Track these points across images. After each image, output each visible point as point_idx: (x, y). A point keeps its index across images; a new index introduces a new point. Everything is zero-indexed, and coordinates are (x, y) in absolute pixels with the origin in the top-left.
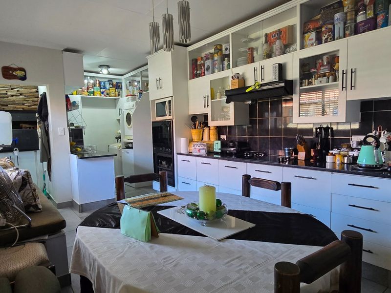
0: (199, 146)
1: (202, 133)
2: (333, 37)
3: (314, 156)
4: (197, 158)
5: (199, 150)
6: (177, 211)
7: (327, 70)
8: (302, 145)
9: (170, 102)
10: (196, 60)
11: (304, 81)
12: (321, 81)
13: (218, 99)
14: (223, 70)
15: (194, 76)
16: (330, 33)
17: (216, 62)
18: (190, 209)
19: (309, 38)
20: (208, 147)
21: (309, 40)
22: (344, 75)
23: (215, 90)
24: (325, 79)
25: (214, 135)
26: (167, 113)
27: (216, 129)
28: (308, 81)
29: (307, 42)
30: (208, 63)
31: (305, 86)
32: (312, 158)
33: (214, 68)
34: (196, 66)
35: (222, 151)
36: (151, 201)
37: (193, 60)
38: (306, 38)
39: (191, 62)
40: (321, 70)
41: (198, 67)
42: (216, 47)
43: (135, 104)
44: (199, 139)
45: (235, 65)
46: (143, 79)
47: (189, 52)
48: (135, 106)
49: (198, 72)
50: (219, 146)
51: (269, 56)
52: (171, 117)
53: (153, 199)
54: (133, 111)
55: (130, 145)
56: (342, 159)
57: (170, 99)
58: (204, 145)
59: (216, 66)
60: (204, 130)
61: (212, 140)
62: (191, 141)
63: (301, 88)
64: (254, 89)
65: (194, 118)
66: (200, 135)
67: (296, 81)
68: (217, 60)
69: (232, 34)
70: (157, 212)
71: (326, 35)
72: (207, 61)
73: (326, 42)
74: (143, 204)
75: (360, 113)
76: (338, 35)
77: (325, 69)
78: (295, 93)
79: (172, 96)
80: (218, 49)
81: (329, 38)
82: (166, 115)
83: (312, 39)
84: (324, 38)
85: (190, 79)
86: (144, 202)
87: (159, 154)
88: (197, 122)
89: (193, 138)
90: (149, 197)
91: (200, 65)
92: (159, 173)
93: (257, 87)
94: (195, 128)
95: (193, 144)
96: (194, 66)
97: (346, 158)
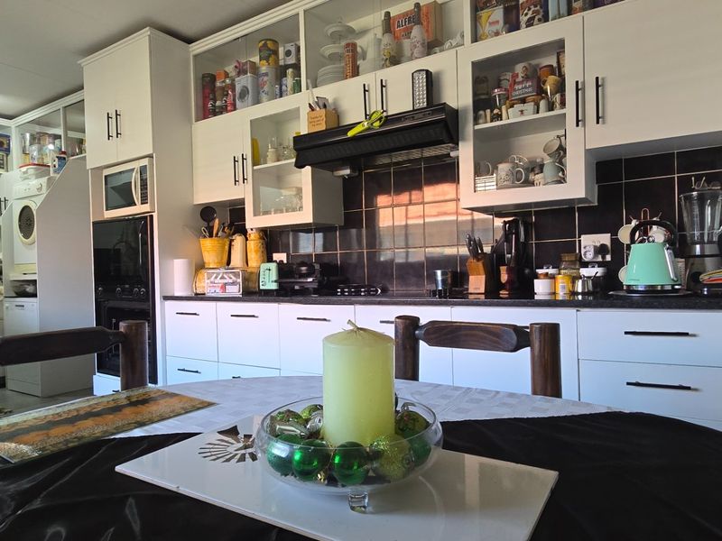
0: (222, 278)
1: (227, 247)
2: (543, 16)
3: (507, 282)
4: (219, 304)
5: (224, 287)
6: (204, 453)
7: (530, 89)
8: (478, 260)
9: (143, 170)
10: (213, 78)
11: (481, 112)
12: (522, 111)
13: (270, 164)
14: (281, 96)
15: (207, 112)
16: (538, 8)
17: (265, 79)
18: (289, 439)
19: (490, 20)
20: (245, 280)
21: (490, 24)
22: (580, 92)
23: (260, 144)
24: (530, 107)
25: (256, 252)
26: (137, 196)
27: (261, 238)
28: (492, 111)
29: (486, 28)
30: (244, 81)
31: (486, 122)
32: (502, 286)
33: (259, 93)
34: (213, 90)
35: (280, 284)
36: (89, 422)
37: (204, 76)
38: (483, 19)
39: (200, 82)
40: (515, 90)
41: (218, 94)
42: (265, 45)
43: (44, 185)
44: (220, 263)
45: (315, 84)
46: (72, 134)
47: (196, 56)
48: (44, 188)
49: (218, 103)
50: (274, 275)
51: (395, 60)
52: (146, 208)
53: (98, 414)
54: (39, 200)
55: (29, 289)
56: (570, 285)
57: (145, 162)
58: (236, 275)
59: (266, 88)
60: (231, 241)
61: (253, 262)
62: (200, 267)
63: (477, 127)
64: (368, 129)
65: (207, 212)
66: (223, 252)
67: (465, 110)
68: (266, 74)
69: (305, 11)
70: (119, 468)
71: (530, 12)
72: (242, 77)
73: (530, 23)
74: (53, 441)
75: (596, 186)
76: (556, 12)
77: (525, 87)
78: (464, 139)
79: (150, 156)
80: (269, 49)
81: (536, 19)
82: (132, 203)
83: (498, 22)
84: (523, 19)
85: (197, 120)
86: (55, 432)
87: (112, 304)
88: (217, 221)
89: (206, 260)
90: (77, 410)
91: (223, 89)
92: (117, 327)
93: (377, 124)
94: (211, 236)
95: (204, 273)
96: (207, 91)
97: (580, 283)
